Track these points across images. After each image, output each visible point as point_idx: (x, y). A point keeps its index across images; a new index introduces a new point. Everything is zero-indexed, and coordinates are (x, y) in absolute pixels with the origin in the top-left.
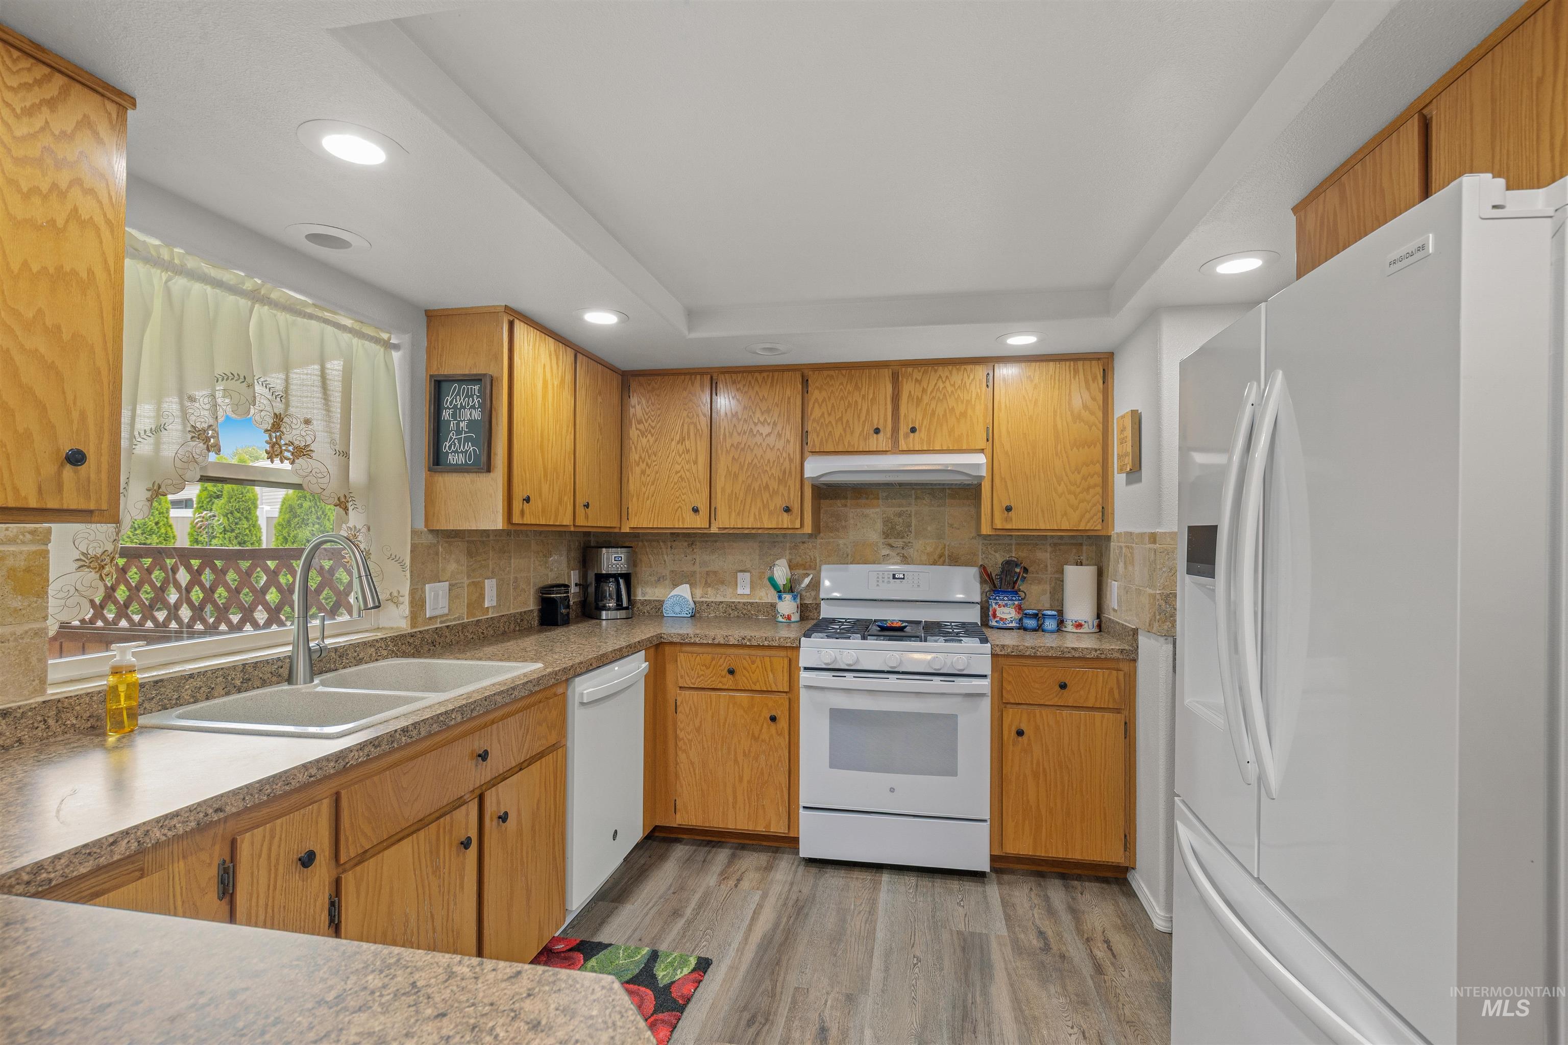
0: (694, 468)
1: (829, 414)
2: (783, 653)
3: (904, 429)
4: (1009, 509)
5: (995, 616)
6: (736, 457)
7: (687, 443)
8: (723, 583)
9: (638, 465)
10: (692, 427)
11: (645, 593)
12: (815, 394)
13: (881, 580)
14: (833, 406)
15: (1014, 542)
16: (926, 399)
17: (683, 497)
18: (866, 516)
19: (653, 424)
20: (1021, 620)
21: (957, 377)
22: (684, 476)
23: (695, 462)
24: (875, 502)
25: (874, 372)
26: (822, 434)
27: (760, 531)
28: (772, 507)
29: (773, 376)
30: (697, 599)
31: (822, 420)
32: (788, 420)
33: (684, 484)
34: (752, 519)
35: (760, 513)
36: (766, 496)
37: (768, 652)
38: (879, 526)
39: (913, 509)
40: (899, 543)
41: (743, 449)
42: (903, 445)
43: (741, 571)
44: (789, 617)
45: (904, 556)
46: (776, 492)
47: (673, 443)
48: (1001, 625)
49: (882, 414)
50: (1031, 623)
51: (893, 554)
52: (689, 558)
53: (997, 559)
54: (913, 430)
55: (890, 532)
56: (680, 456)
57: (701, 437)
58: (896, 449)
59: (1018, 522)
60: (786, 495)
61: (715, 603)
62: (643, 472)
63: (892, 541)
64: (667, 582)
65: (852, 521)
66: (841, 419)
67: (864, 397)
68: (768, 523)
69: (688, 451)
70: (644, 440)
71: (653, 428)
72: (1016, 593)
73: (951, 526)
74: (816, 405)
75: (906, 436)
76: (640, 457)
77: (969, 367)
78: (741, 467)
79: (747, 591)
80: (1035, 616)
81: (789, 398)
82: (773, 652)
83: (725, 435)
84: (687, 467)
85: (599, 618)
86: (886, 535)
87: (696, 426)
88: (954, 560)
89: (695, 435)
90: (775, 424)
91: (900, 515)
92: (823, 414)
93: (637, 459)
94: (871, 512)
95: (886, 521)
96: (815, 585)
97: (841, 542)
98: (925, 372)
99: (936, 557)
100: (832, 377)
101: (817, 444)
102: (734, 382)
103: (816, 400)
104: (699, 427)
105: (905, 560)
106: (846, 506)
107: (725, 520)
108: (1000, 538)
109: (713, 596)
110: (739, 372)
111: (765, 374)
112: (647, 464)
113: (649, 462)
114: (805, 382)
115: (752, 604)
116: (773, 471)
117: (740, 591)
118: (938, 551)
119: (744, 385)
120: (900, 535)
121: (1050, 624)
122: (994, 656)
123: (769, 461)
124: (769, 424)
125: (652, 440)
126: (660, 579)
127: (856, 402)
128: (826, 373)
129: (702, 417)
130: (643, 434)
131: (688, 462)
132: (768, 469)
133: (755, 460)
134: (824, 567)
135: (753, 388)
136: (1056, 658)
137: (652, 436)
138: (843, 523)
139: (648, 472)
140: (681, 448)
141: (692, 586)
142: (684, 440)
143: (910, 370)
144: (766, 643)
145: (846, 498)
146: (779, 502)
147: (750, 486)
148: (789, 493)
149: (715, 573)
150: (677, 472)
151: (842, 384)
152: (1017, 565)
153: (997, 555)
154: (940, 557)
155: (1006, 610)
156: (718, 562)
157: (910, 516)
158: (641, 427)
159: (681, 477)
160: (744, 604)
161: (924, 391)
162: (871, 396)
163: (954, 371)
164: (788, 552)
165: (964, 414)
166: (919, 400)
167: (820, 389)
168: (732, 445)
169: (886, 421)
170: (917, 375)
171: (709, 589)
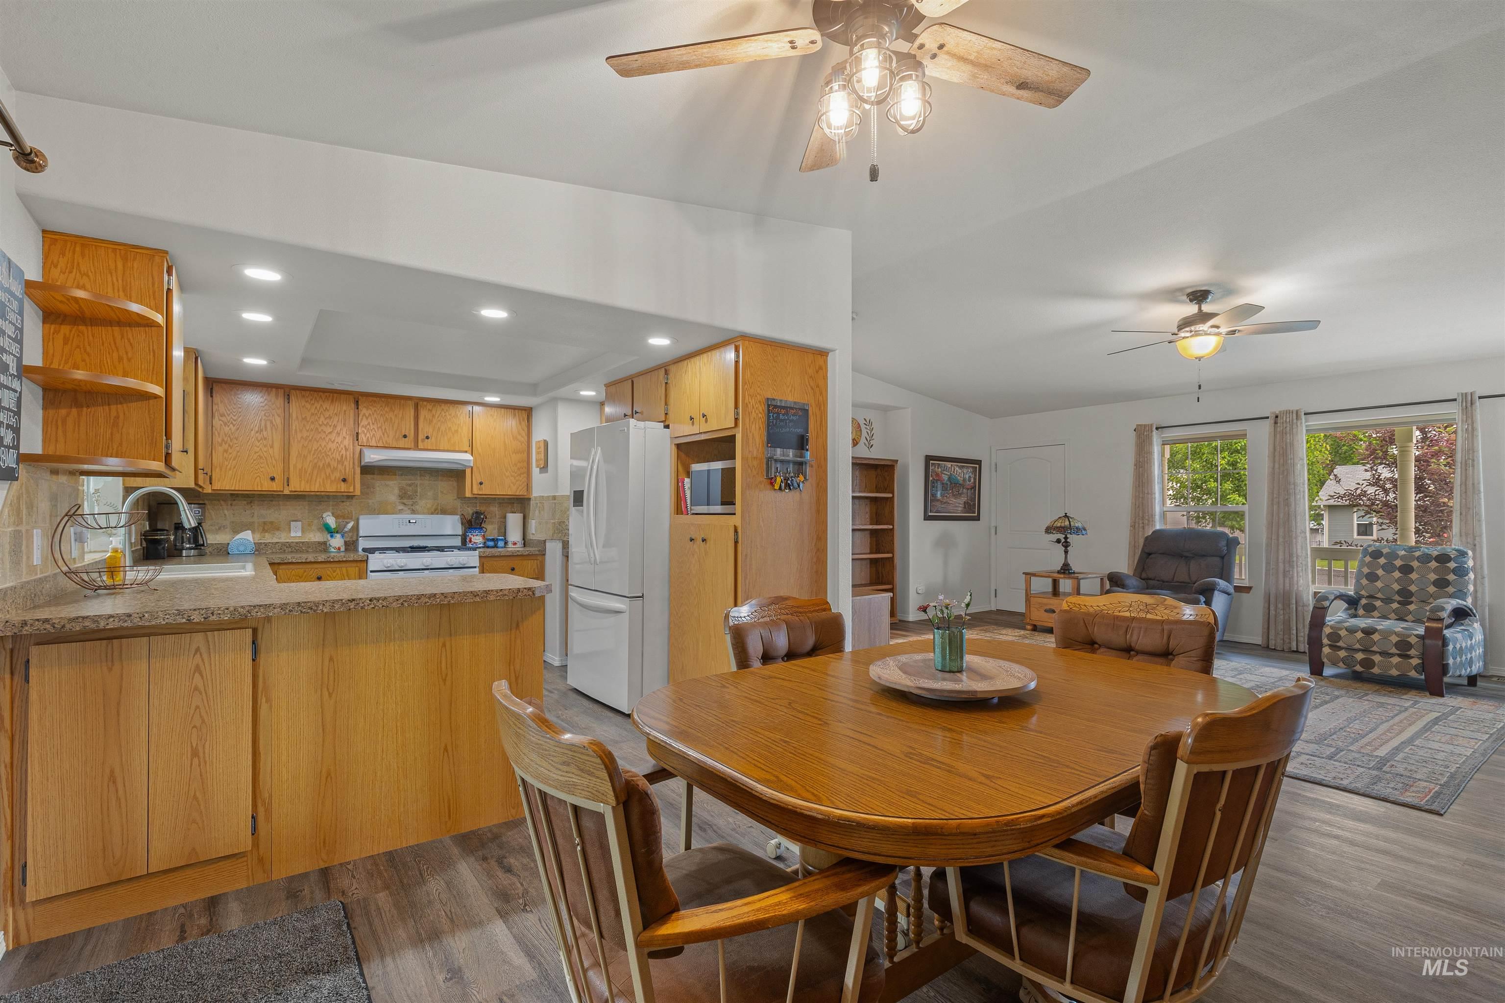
0: (271, 451)
1: (373, 424)
2: (354, 565)
3: (421, 437)
4: (481, 483)
5: (470, 541)
6: (305, 445)
7: (265, 433)
8: (278, 529)
9: (221, 445)
10: (268, 423)
11: (212, 538)
12: (364, 411)
13: (401, 524)
14: (376, 419)
15: (478, 501)
16: (435, 421)
17: (261, 470)
18: (387, 486)
19: (235, 418)
20: (485, 543)
21: (452, 410)
22: (262, 455)
23: (272, 447)
24: (394, 477)
25: (402, 401)
26: (368, 435)
27: (323, 494)
28: (333, 478)
29: (333, 396)
30: (256, 541)
31: (368, 427)
32: (345, 424)
33: (262, 461)
34: (317, 485)
35: (323, 482)
36: (328, 471)
37: (343, 565)
38: (396, 491)
39: (418, 482)
40: (410, 502)
41: (310, 441)
42: (421, 445)
43: (293, 521)
44: (339, 549)
45: (413, 510)
46: (335, 469)
47: (253, 432)
48: (475, 546)
49: (408, 427)
50: (491, 544)
51: (406, 509)
52: (248, 512)
53: (469, 511)
54: (427, 438)
55: (404, 495)
56: (259, 441)
57: (276, 430)
58: (416, 448)
59: (486, 490)
60: (343, 471)
61: (272, 543)
62: (226, 451)
63: (405, 501)
64: (227, 530)
65: (378, 489)
66: (381, 427)
67: (396, 415)
68: (331, 488)
69: (265, 439)
70: (227, 429)
71: (235, 421)
72: (481, 528)
73: (442, 492)
74: (364, 418)
75: (423, 441)
76: (223, 440)
77: (460, 406)
78: (310, 452)
79: (299, 534)
80: (493, 540)
81: (345, 411)
82: (347, 565)
83: (296, 430)
84: (265, 449)
85: (181, 556)
86: (401, 497)
87: (271, 422)
88: (444, 512)
89: (272, 428)
90: (335, 426)
91: (410, 485)
92: (369, 424)
93: (220, 440)
94: (391, 483)
95: (401, 489)
96: (356, 528)
97: (370, 501)
98: (434, 406)
99: (433, 510)
100: (375, 401)
101: (365, 440)
102: (303, 396)
103: (364, 415)
104: (274, 423)
105: (414, 512)
106: (373, 479)
107: (297, 485)
108: (475, 499)
109: (269, 538)
110: (308, 390)
111: (327, 394)
112: (229, 445)
113: (231, 444)
114: (357, 403)
115: (304, 542)
116: (334, 455)
117: (293, 534)
118: (434, 507)
119: (311, 400)
120: (410, 498)
121: (501, 544)
122: (480, 557)
123: (330, 449)
124: (330, 426)
125: (233, 429)
126: (221, 528)
127: (391, 418)
128: (371, 398)
129: (276, 417)
130: (225, 424)
131: (265, 446)
132: (330, 454)
133: (320, 448)
134: (361, 517)
135: (318, 402)
136: (510, 556)
137: (234, 426)
138: (372, 489)
139: (230, 451)
140: (259, 436)
141: (253, 532)
142: (262, 431)
143: (425, 403)
144: (344, 559)
145: (373, 474)
146: (338, 475)
147: (316, 464)
148: (345, 470)
149: (272, 523)
150: (256, 453)
151: (381, 406)
152: (482, 514)
153: (469, 509)
154: (435, 510)
155: (477, 538)
156: (271, 514)
157: (417, 486)
158: (223, 419)
159: (259, 456)
160: (297, 543)
161: (433, 416)
162: (400, 416)
163: (451, 408)
164: (331, 508)
165: (457, 431)
166: (431, 422)
167: (367, 408)
168: (302, 437)
169: (410, 430)
170: (429, 406)
171: (266, 534)
